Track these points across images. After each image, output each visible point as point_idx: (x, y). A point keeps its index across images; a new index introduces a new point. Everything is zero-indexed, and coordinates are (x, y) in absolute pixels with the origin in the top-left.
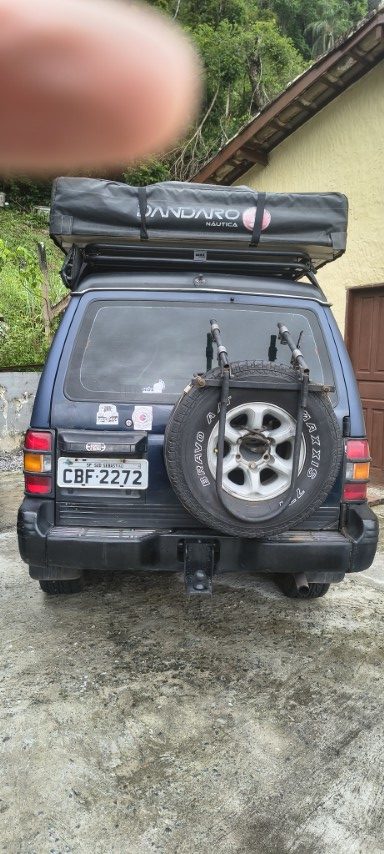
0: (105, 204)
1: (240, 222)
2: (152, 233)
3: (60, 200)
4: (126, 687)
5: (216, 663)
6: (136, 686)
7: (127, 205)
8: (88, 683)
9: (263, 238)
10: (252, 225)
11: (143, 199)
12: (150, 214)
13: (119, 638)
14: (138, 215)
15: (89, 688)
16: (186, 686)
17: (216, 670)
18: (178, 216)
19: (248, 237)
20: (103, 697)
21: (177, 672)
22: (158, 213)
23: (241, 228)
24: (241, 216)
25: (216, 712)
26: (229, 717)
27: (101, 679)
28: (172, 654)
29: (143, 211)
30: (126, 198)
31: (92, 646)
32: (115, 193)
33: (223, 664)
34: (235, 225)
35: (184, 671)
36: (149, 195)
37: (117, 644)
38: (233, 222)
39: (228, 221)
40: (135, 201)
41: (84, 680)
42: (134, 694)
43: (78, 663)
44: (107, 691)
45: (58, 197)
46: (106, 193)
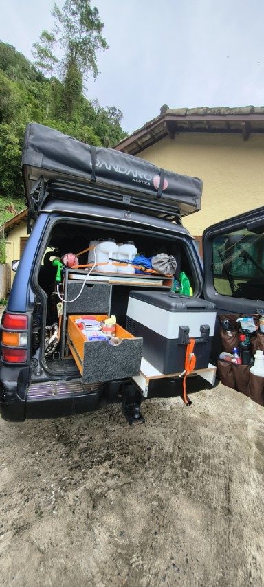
0: (67, 150)
1: (152, 182)
2: (98, 179)
3: (33, 139)
4: (82, 488)
5: (130, 447)
6: (89, 484)
7: (83, 156)
8: (56, 492)
9: (163, 195)
10: (158, 186)
11: (94, 154)
12: (99, 165)
13: (64, 439)
14: (91, 164)
15: (58, 497)
16: (121, 474)
17: (133, 453)
18: (117, 171)
19: (155, 193)
20: (69, 503)
21: (111, 462)
22: (104, 165)
23: (152, 187)
24: (153, 179)
25: (149, 496)
26: (158, 498)
27: (64, 486)
28: (102, 446)
29: (94, 162)
30: (83, 150)
31: (49, 451)
32: (75, 145)
33: (135, 446)
34: (149, 184)
35: (115, 460)
36: (98, 152)
37: (66, 445)
38: (148, 182)
39: (145, 180)
40: (88, 154)
41: (52, 489)
42: (90, 493)
43: (43, 472)
44: (71, 495)
45: (31, 137)
46: (68, 143)
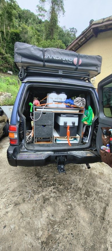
0: (32, 53)
1: (73, 62)
2: (46, 64)
3: (17, 50)
4: (41, 194)
5: (63, 182)
6: (44, 194)
7: (39, 54)
8: (31, 194)
9: (79, 68)
10: (76, 63)
11: (44, 52)
12: (46, 57)
13: (38, 175)
14: (42, 57)
15: (31, 196)
16: (57, 192)
17: (64, 185)
18: (55, 58)
19: (75, 67)
20: (35, 199)
21: (54, 187)
22: (49, 57)
23: (73, 64)
24: (73, 60)
25: (67, 203)
26: (70, 205)
27: (34, 192)
28: (52, 180)
29: (44, 56)
30: (38, 51)
31: (31, 178)
32: (35, 49)
33: (65, 182)
34: (71, 63)
35: (56, 186)
37: (38, 177)
38: (71, 62)
39: (69, 61)
40: (41, 52)
41: (30, 193)
42: (44, 197)
43: (28, 186)
44: (36, 197)
45: (16, 49)
46: (32, 49)
